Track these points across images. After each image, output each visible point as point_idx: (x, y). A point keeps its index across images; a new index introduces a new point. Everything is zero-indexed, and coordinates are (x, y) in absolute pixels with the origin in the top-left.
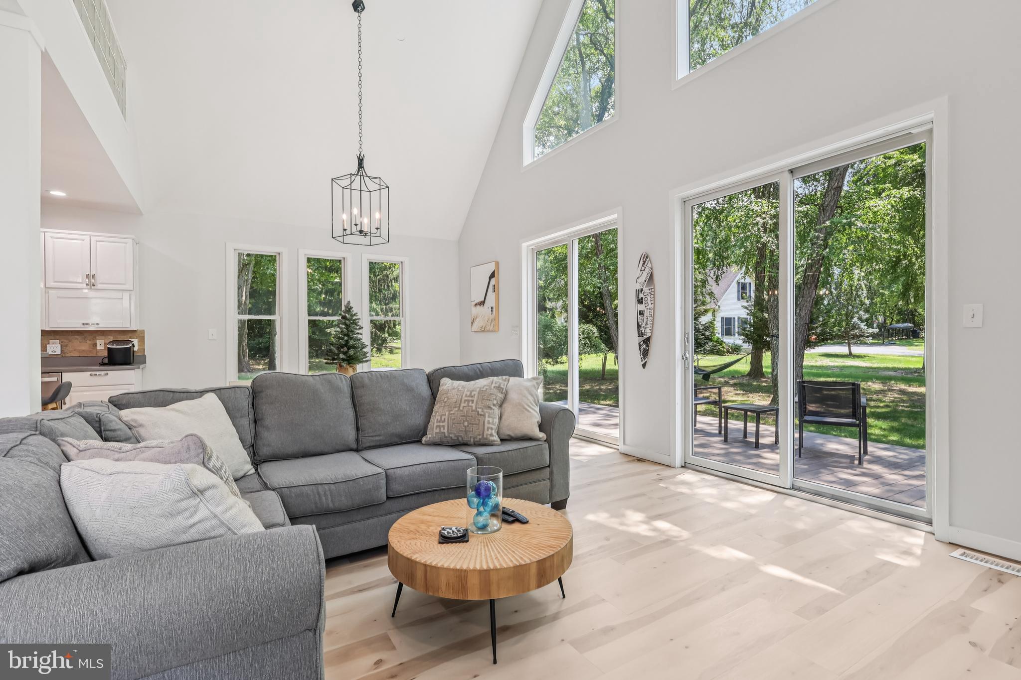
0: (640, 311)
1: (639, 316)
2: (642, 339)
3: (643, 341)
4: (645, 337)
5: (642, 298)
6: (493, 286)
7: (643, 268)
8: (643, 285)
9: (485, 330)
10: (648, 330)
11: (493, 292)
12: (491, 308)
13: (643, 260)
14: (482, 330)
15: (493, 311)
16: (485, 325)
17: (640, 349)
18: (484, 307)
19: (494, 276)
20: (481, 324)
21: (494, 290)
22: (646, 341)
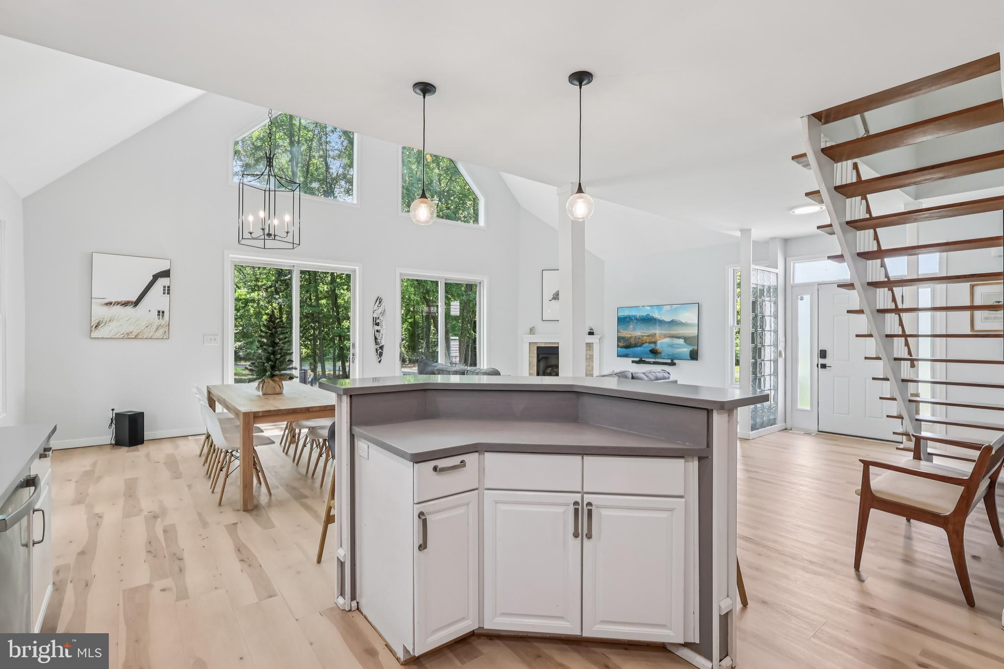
0: (377, 330)
1: (376, 333)
2: (378, 346)
3: (380, 347)
4: (381, 345)
5: (379, 323)
6: (164, 287)
7: (379, 306)
8: (379, 315)
9: (139, 337)
10: (382, 341)
11: (164, 293)
12: (159, 312)
13: (379, 300)
14: (127, 337)
15: (163, 316)
16: (139, 331)
17: (377, 352)
18: (135, 309)
19: (169, 277)
20: (126, 329)
21: (166, 292)
22: (381, 348)
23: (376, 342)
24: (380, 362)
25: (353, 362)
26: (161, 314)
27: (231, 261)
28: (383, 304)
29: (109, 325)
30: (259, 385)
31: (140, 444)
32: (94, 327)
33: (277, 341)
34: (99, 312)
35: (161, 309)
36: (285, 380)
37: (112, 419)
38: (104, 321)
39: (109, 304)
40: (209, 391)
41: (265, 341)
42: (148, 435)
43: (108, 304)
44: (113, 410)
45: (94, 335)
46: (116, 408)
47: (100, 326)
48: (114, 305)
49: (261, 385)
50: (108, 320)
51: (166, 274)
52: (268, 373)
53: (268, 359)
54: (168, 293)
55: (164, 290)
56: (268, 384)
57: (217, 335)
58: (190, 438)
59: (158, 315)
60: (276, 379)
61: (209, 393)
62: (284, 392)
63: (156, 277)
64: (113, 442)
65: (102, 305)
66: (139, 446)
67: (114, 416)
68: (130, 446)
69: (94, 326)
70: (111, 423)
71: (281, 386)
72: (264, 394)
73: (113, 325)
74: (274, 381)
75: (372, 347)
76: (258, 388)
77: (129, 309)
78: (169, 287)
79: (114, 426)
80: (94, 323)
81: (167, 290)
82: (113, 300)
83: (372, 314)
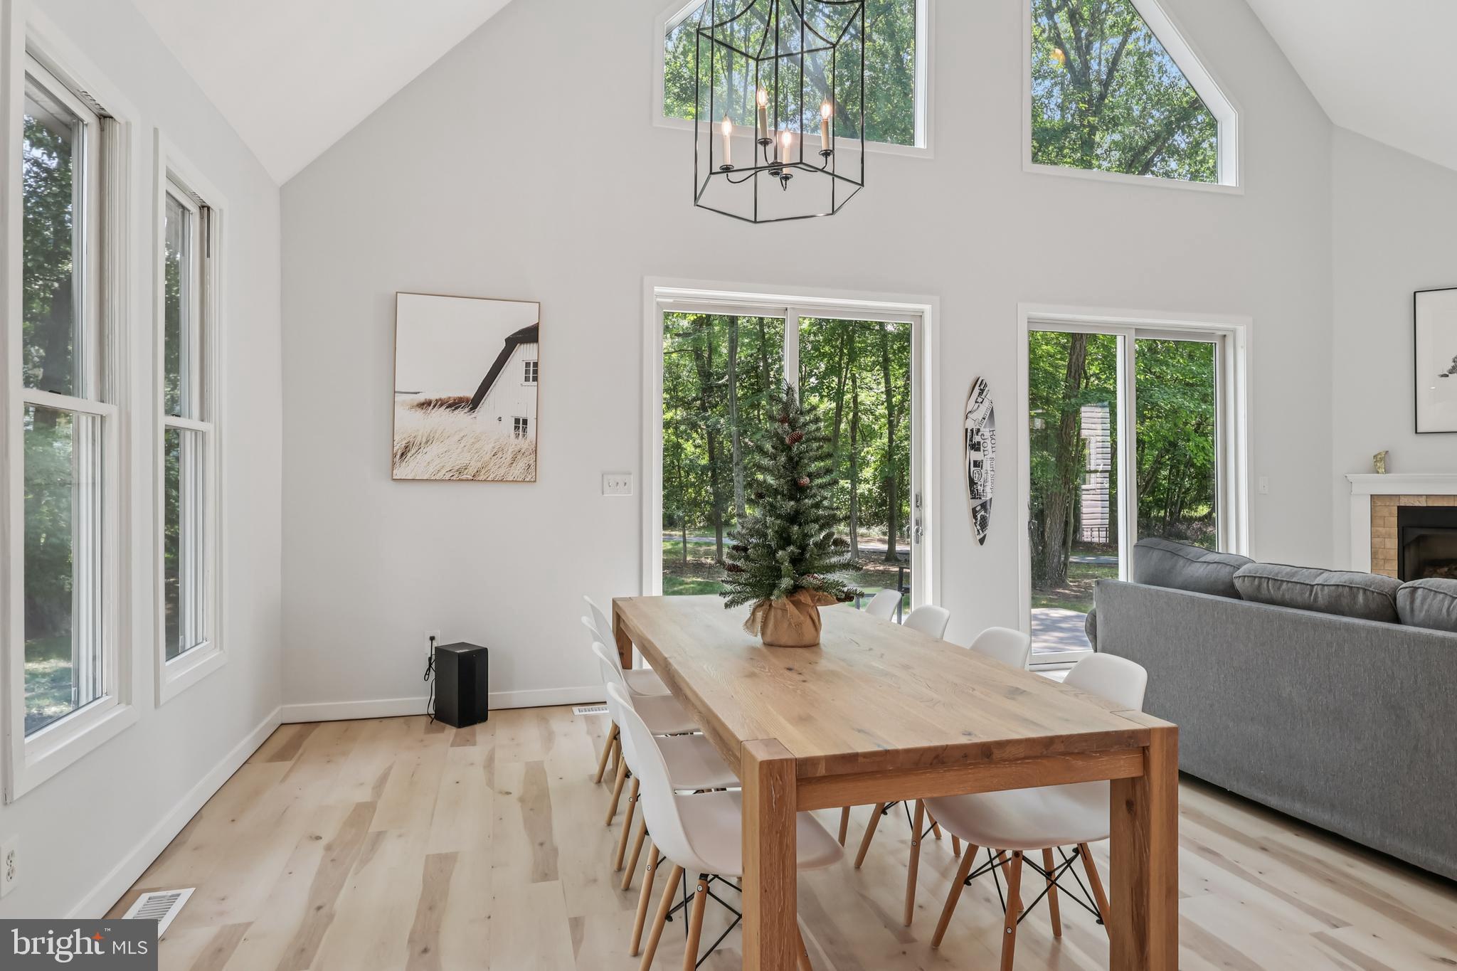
0: (975, 462)
1: (972, 469)
3: (980, 506)
4: (983, 500)
5: (979, 443)
6: (528, 364)
7: (980, 400)
8: (981, 423)
9: (480, 478)
10: (988, 489)
11: (527, 379)
12: (517, 421)
13: (979, 387)
14: (459, 477)
15: (524, 430)
16: (479, 465)
17: (975, 517)
18: (474, 415)
19: (536, 341)
20: (457, 459)
21: (531, 375)
22: (984, 506)
23: (972, 492)
24: (982, 541)
25: (917, 542)
26: (521, 425)
27: (658, 303)
28: (989, 397)
29: (425, 451)
30: (753, 613)
31: (480, 722)
32: (398, 457)
33: (806, 480)
34: (410, 423)
35: (522, 416)
36: (827, 603)
37: (430, 659)
38: (419, 439)
39: (425, 405)
40: (617, 614)
41: (770, 480)
42: (496, 697)
43: (423, 404)
44: (432, 639)
45: (400, 472)
46: (437, 634)
47: (409, 455)
48: (434, 406)
49: (759, 614)
50: (424, 440)
51: (529, 335)
52: (786, 582)
53: (785, 540)
54: (535, 379)
55: (527, 372)
56: (779, 612)
57: (630, 474)
58: (576, 709)
59: (516, 427)
60: (804, 598)
61: (618, 618)
62: (824, 637)
63: (513, 342)
64: (432, 711)
65: (412, 407)
66: (478, 727)
67: (434, 653)
68: (459, 727)
69: (399, 454)
70: (429, 669)
71: (816, 621)
72: (769, 645)
73: (433, 450)
74: (797, 604)
75: (962, 503)
76: (750, 623)
77: (461, 416)
78: (536, 364)
79: (433, 674)
80: (399, 447)
81: (533, 372)
82: (433, 396)
83: (962, 423)
